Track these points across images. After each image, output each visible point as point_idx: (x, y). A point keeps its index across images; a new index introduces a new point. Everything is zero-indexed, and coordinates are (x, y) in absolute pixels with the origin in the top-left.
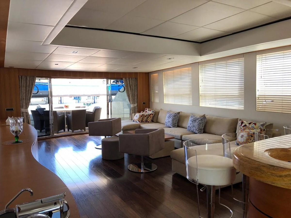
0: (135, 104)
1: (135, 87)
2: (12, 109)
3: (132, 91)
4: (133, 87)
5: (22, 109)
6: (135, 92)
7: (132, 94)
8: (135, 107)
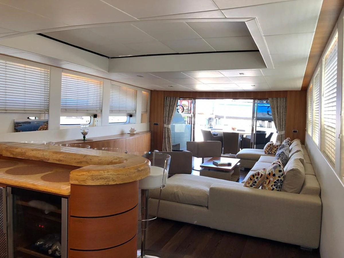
0: (282, 132)
1: (284, 110)
2: (157, 124)
3: (279, 114)
4: (282, 109)
5: (165, 125)
6: (284, 116)
7: (279, 118)
8: (282, 136)
